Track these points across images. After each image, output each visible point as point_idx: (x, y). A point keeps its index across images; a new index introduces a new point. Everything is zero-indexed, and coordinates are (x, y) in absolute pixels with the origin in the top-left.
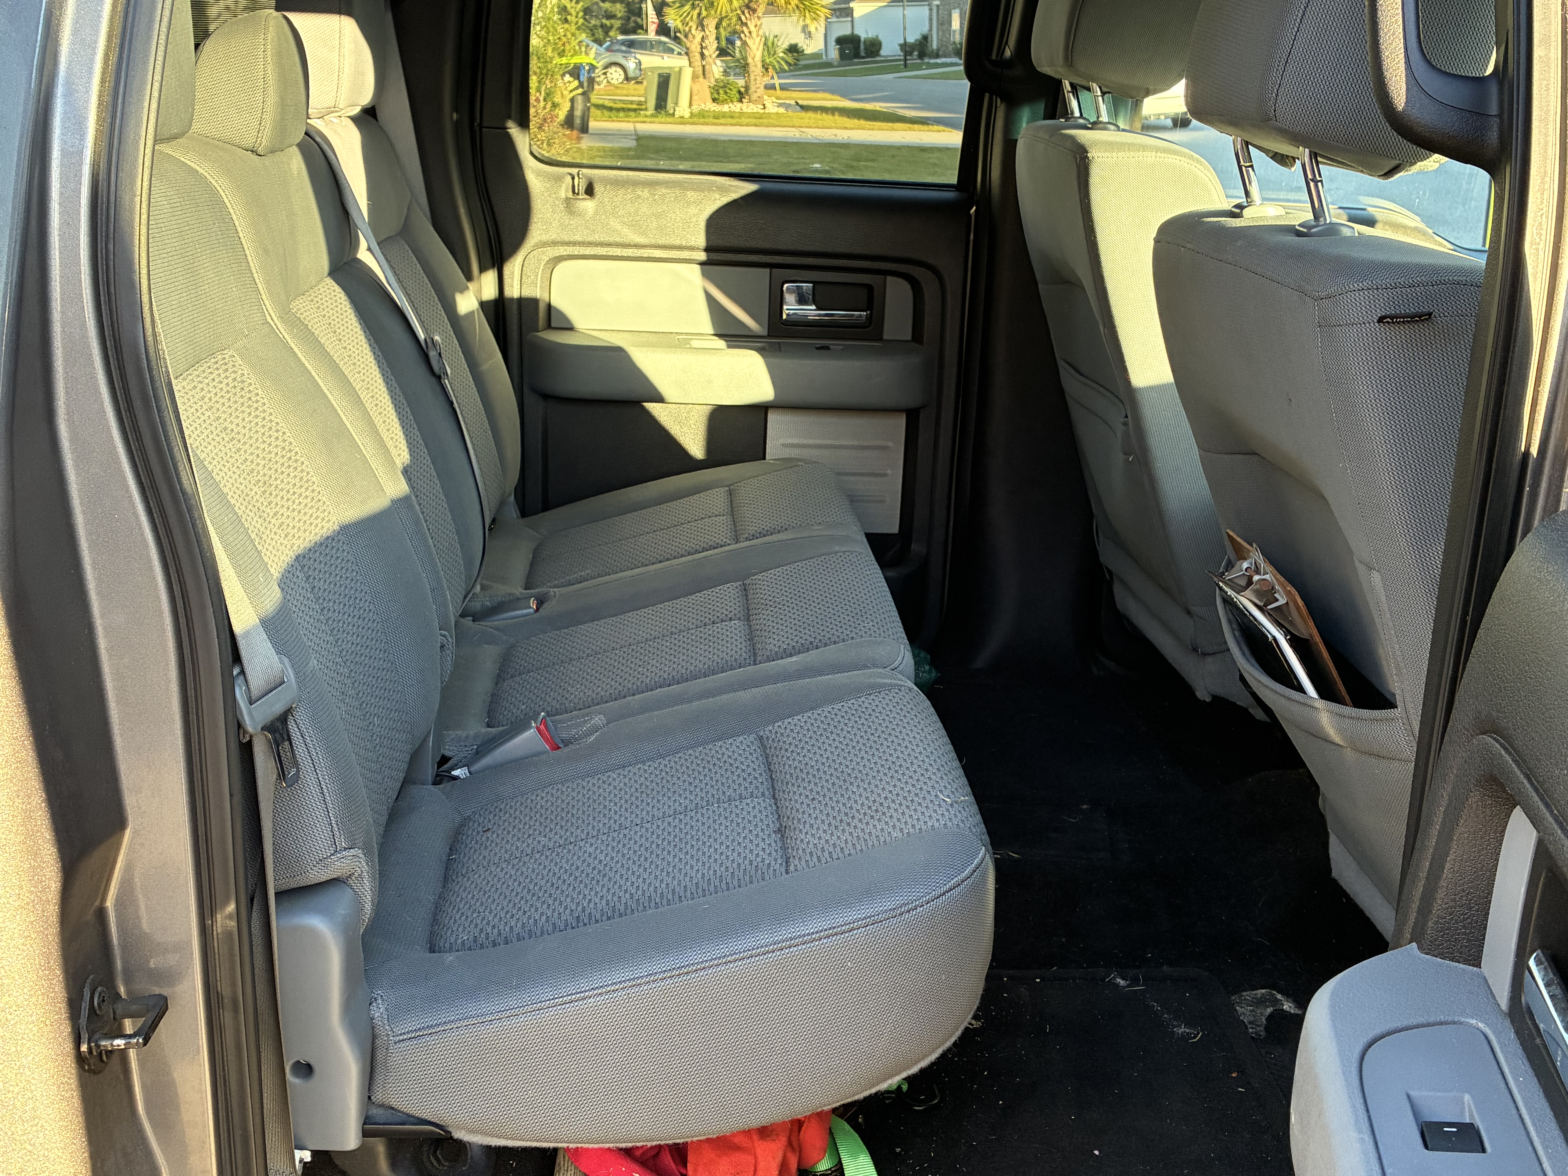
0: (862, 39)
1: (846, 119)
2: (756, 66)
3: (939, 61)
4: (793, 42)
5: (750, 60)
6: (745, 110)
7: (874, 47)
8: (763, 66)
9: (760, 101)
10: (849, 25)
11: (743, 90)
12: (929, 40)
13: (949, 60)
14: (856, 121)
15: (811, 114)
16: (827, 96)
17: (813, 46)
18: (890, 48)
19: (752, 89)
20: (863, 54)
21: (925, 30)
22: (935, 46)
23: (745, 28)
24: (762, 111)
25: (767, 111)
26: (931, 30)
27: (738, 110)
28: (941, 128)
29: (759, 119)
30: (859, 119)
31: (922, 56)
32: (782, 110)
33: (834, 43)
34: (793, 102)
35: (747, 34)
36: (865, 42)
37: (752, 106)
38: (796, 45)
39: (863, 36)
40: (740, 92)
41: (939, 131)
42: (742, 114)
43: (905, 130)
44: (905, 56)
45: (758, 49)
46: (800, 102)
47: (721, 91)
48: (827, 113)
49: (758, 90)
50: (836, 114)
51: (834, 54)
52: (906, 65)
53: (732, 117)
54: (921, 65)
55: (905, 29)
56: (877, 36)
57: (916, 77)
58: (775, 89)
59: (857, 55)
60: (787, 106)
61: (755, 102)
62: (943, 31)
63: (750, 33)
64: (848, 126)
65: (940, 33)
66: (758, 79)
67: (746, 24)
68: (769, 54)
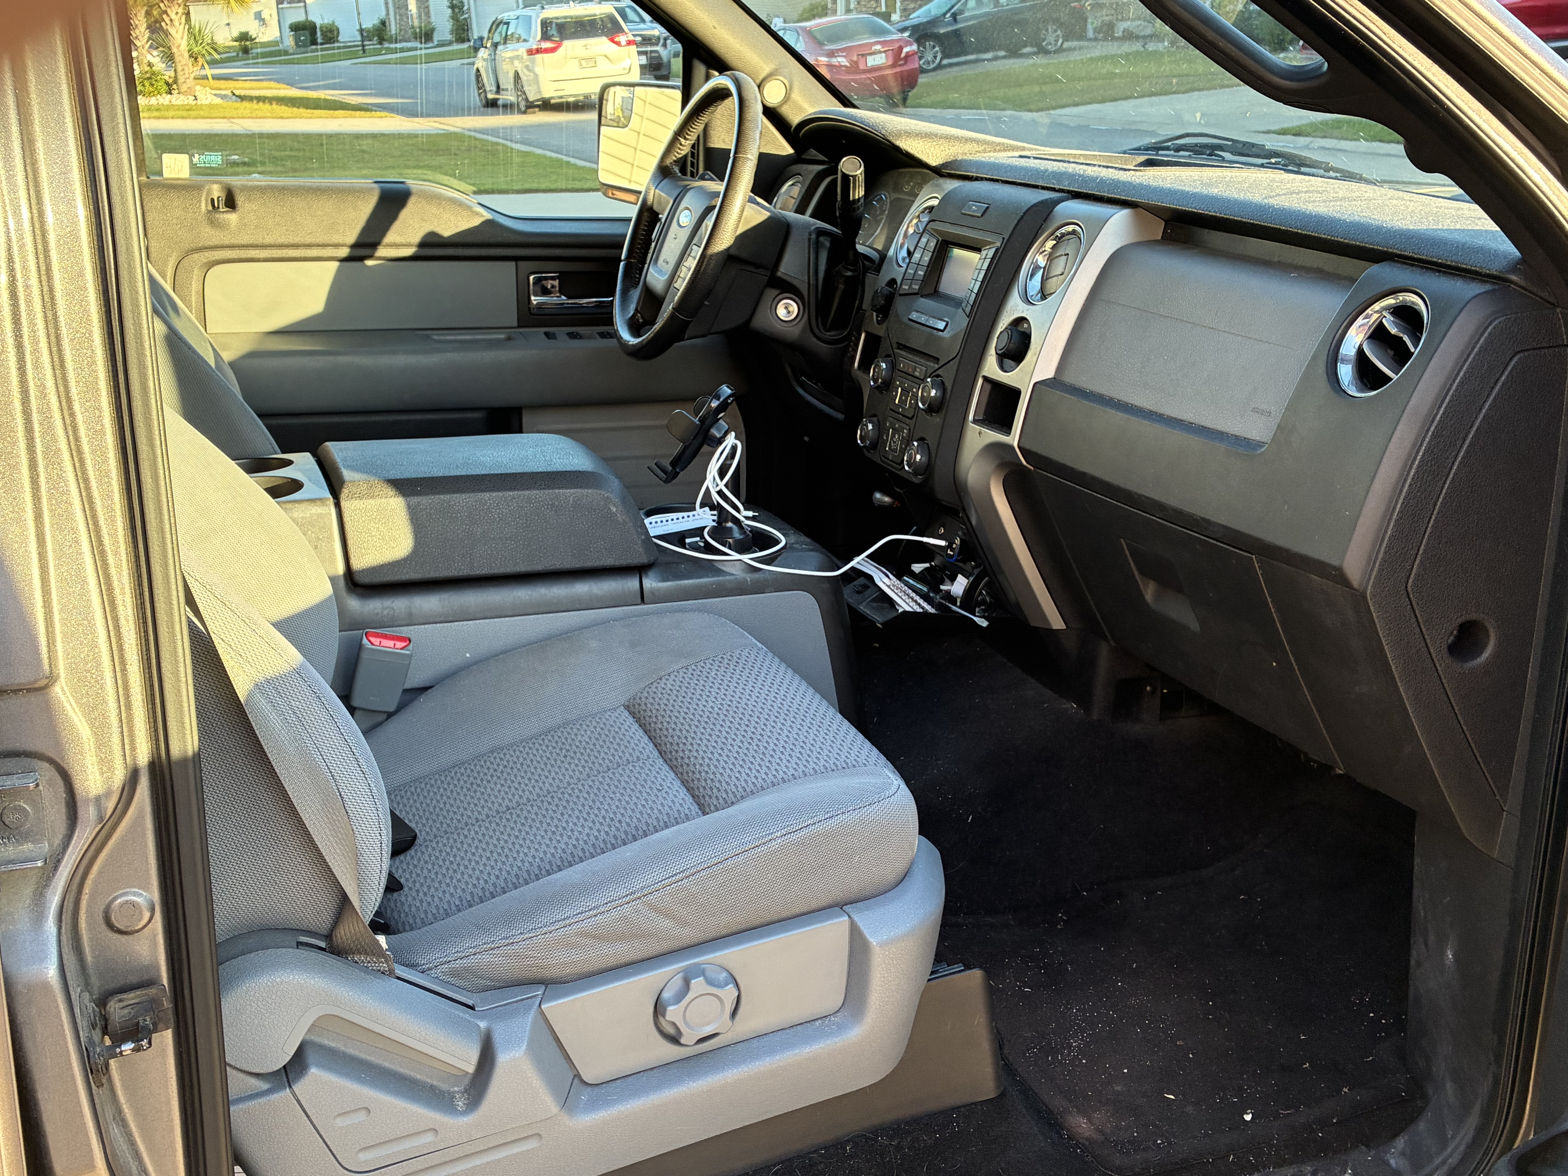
0: (318, 26)
1: (283, 108)
2: (182, 55)
3: (398, 46)
4: (243, 30)
5: (174, 50)
6: (174, 102)
7: (331, 34)
8: (191, 56)
9: (190, 92)
10: (303, 10)
11: (170, 81)
12: (387, 24)
13: (409, 45)
14: (295, 109)
15: (246, 104)
16: (273, 84)
17: (268, 34)
18: (349, 34)
19: (181, 79)
20: (319, 40)
21: (383, 15)
22: (393, 32)
23: (165, 16)
24: (195, 102)
25: (199, 102)
26: (388, 14)
27: (166, 103)
28: (384, 114)
29: (188, 112)
30: (298, 108)
31: (381, 41)
32: (218, 101)
33: (288, 30)
34: (228, 93)
35: (168, 22)
36: (321, 27)
37: (182, 97)
38: (247, 33)
39: (319, 23)
40: (167, 84)
41: (382, 117)
42: (169, 107)
43: (345, 117)
44: (363, 41)
45: (182, 38)
46: (237, 92)
47: (147, 83)
48: (264, 102)
49: (188, 81)
50: (274, 103)
51: (289, 41)
52: (364, 51)
53: (157, 110)
54: (381, 49)
55: (359, 14)
56: (333, 22)
57: (375, 63)
58: (208, 79)
59: (314, 42)
60: (223, 97)
61: (185, 93)
62: (401, 15)
63: (171, 20)
64: (285, 115)
65: (398, 17)
66: (187, 70)
67: (166, 12)
68: (197, 42)
